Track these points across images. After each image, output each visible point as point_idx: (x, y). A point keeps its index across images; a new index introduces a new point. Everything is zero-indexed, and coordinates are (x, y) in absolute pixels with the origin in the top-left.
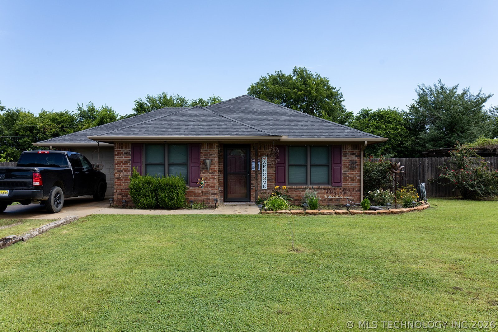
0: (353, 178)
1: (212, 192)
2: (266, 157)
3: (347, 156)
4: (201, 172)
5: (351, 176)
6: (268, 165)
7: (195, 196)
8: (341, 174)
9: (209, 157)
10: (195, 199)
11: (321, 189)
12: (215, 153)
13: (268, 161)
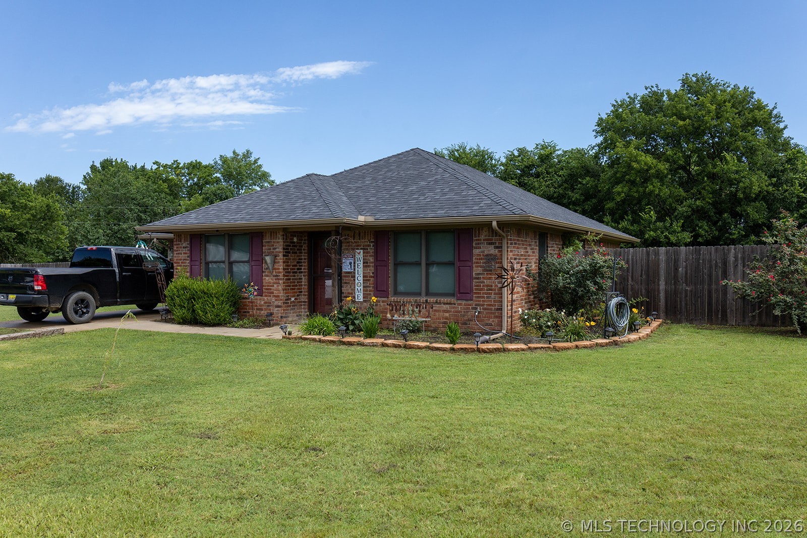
0: (492, 286)
1: (276, 303)
2: (362, 251)
3: (481, 248)
4: (264, 274)
5: (487, 282)
6: (364, 263)
7: (257, 309)
8: (470, 278)
9: (273, 252)
10: (256, 312)
11: (440, 303)
12: (279, 246)
13: (364, 257)
